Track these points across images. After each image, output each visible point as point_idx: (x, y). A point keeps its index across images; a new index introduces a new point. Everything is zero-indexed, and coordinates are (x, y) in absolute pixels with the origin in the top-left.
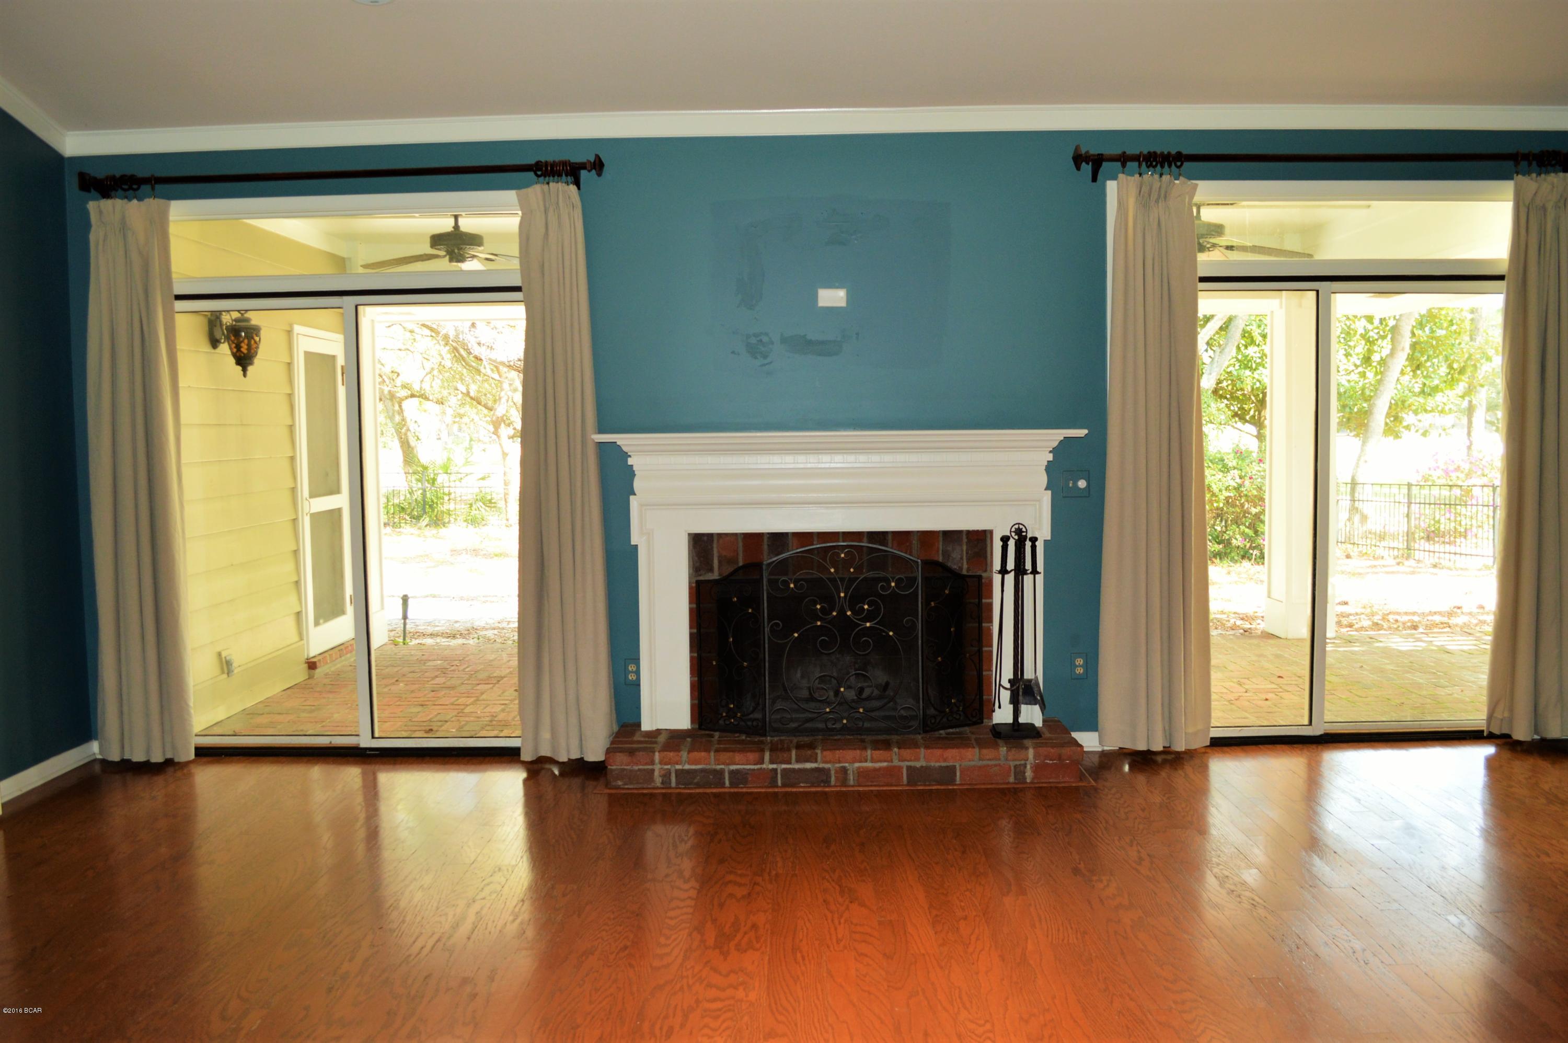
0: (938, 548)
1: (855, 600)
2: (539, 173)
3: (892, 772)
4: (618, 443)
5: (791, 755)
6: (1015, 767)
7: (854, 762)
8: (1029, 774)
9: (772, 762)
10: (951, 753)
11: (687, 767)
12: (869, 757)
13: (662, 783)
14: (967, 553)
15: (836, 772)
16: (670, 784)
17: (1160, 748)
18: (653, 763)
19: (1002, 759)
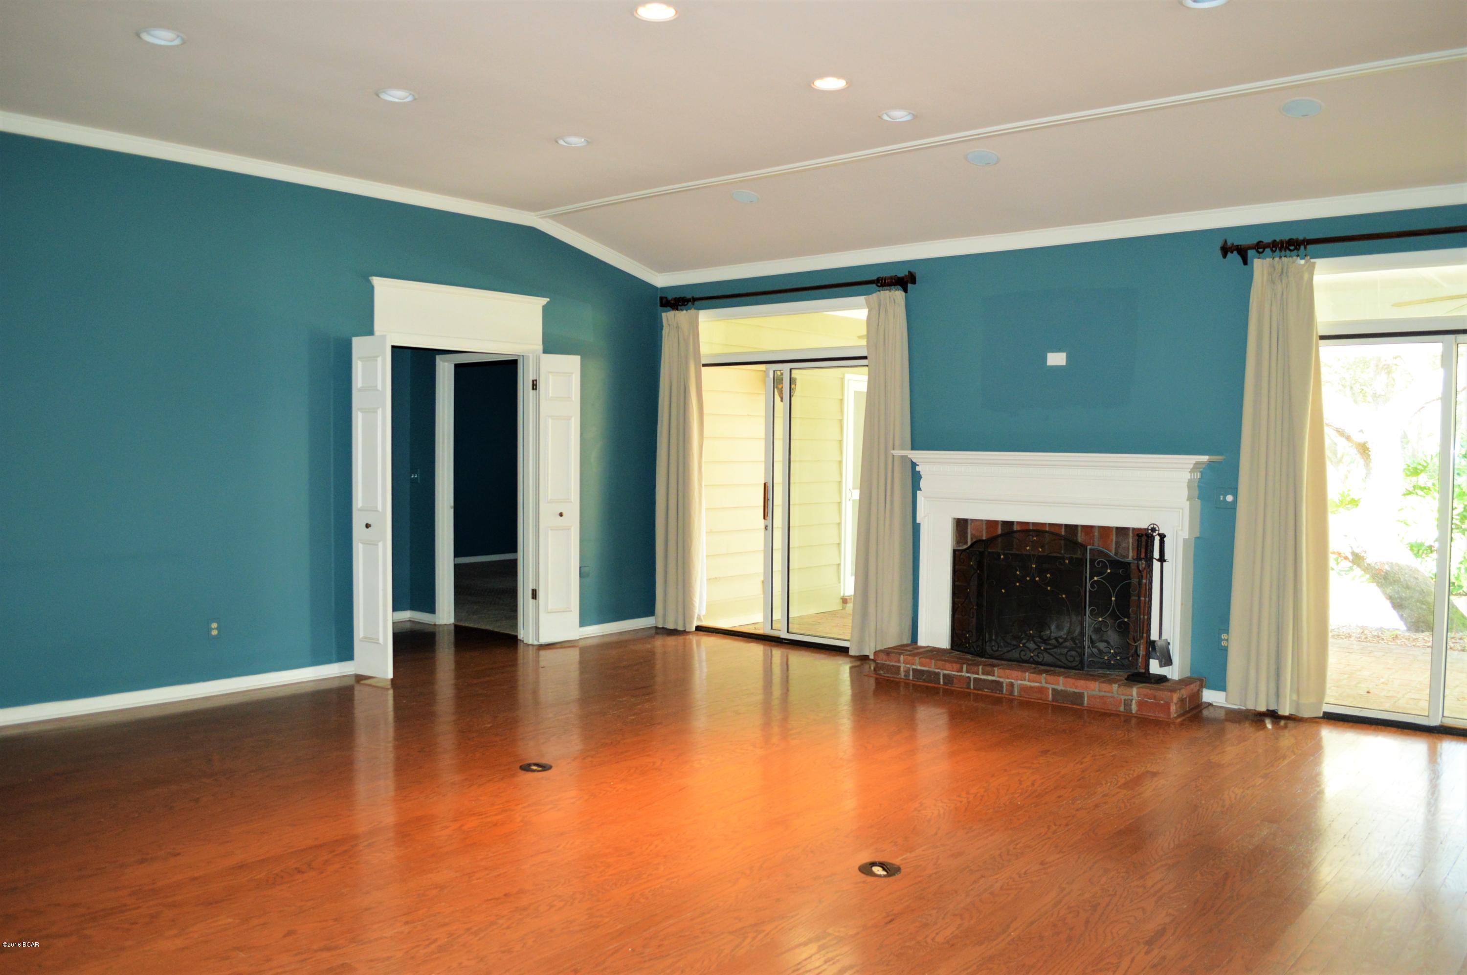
0: (1112, 539)
1: (1041, 571)
2: (879, 284)
3: (1042, 690)
4: (909, 457)
5: (979, 668)
6: (1125, 700)
7: (1017, 680)
8: (1134, 708)
9: (967, 672)
10: (1082, 683)
11: (919, 668)
12: (1027, 678)
13: (905, 676)
14: (1132, 544)
15: (1007, 685)
16: (909, 677)
17: (1287, 713)
18: (899, 661)
19: (1115, 692)
